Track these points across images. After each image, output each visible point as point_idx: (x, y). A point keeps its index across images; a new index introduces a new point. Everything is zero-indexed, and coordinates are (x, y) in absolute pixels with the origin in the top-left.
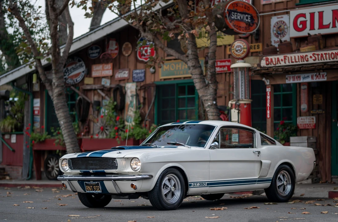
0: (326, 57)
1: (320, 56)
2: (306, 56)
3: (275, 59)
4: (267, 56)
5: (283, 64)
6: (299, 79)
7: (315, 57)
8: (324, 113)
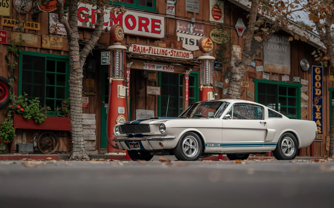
0: (180, 54)
1: (176, 53)
2: (167, 50)
3: (142, 47)
4: (135, 44)
5: (147, 53)
6: (153, 67)
7: (173, 53)
8: (95, 95)
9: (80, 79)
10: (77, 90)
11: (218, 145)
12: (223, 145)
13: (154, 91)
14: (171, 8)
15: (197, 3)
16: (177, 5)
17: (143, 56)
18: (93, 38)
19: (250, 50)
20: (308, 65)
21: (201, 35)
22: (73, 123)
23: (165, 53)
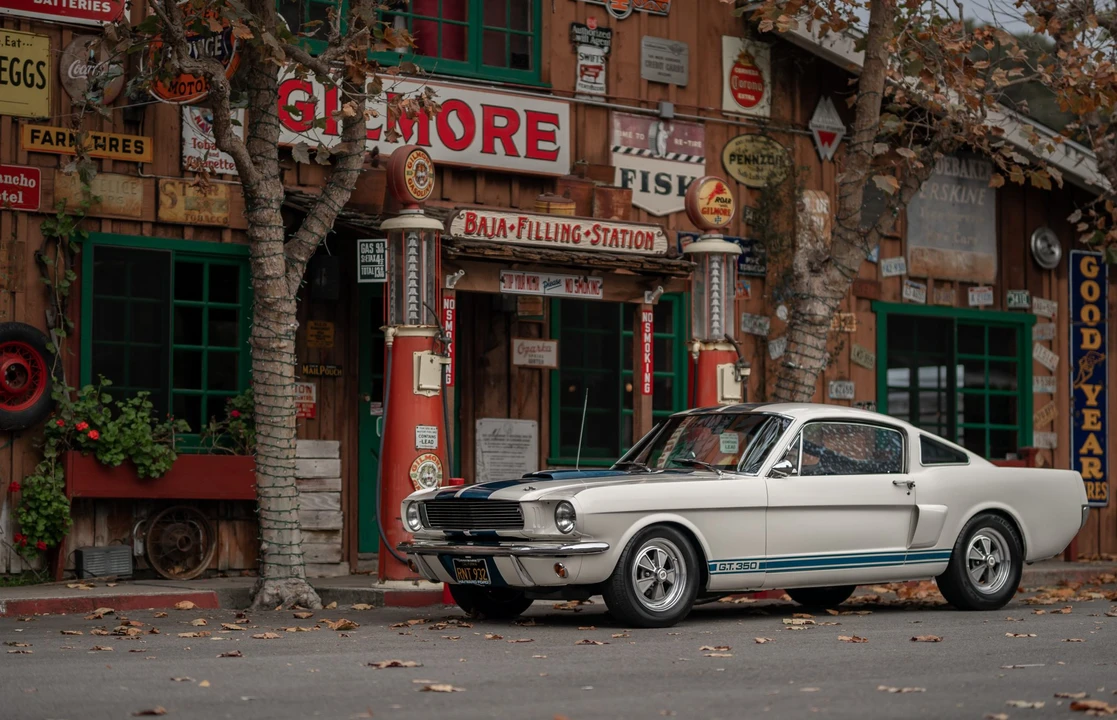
0: (623, 239)
1: (610, 235)
2: (578, 227)
3: (494, 220)
4: (472, 209)
5: (512, 237)
6: (533, 285)
7: (598, 236)
8: (340, 376)
9: (286, 335)
10: (279, 372)
11: (753, 566)
12: (768, 565)
13: (537, 353)
14: (592, 72)
15: (680, 50)
16: (611, 59)
17: (500, 249)
18: (331, 197)
19: (858, 217)
20: (1057, 251)
21: (695, 158)
22: (265, 481)
23: (573, 238)
